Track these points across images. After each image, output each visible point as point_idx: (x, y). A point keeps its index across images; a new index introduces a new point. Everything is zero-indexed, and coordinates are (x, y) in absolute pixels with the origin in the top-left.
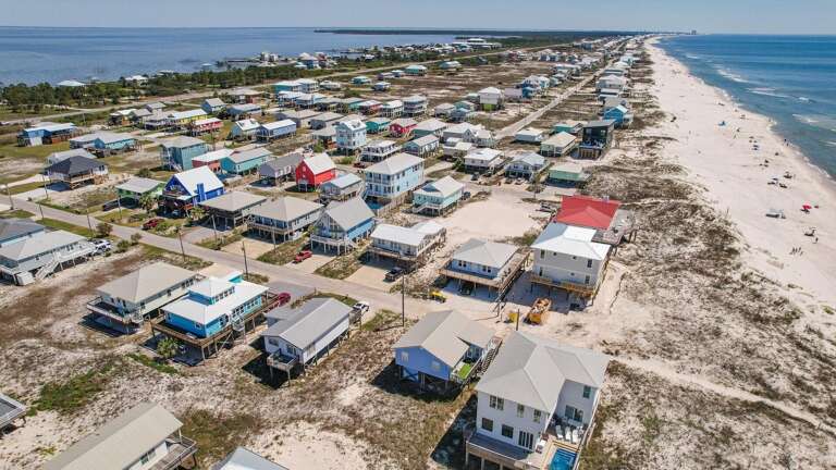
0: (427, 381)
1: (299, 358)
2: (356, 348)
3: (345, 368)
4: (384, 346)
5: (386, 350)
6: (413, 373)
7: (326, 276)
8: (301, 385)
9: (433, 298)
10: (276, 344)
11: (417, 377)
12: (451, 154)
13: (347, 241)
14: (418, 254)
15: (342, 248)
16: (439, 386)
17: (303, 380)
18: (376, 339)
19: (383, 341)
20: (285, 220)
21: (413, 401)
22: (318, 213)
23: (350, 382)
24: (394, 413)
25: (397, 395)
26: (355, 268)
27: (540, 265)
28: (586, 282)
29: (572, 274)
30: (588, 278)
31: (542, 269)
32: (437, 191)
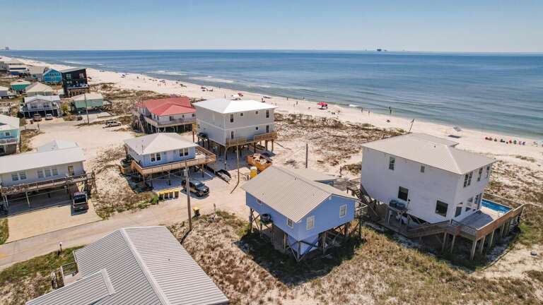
11: (318, 243)
27: (231, 130)
28: (268, 131)
29: (257, 128)
30: (268, 127)
31: (232, 133)
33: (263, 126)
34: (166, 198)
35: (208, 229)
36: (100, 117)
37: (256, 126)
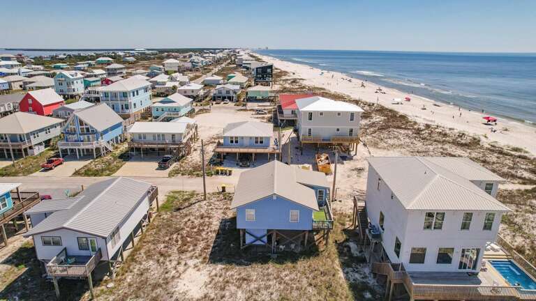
1: (99, 252)
2: (164, 231)
3: (162, 255)
6: (259, 235)
7: (88, 175)
8: (111, 291)
9: (217, 173)
10: (57, 243)
11: (265, 239)
12: (163, 91)
13: (103, 142)
14: (184, 141)
15: (98, 149)
17: (111, 285)
18: (182, 217)
19: (191, 218)
20: (21, 133)
22: (58, 128)
23: (181, 268)
24: (267, 287)
25: (254, 265)
26: (119, 165)
27: (310, 127)
28: (351, 134)
29: (338, 130)
30: (351, 131)
31: (310, 130)
32: (174, 102)
33: (345, 128)
34: (222, 174)
35: (218, 203)
36: (260, 106)
37: (338, 127)
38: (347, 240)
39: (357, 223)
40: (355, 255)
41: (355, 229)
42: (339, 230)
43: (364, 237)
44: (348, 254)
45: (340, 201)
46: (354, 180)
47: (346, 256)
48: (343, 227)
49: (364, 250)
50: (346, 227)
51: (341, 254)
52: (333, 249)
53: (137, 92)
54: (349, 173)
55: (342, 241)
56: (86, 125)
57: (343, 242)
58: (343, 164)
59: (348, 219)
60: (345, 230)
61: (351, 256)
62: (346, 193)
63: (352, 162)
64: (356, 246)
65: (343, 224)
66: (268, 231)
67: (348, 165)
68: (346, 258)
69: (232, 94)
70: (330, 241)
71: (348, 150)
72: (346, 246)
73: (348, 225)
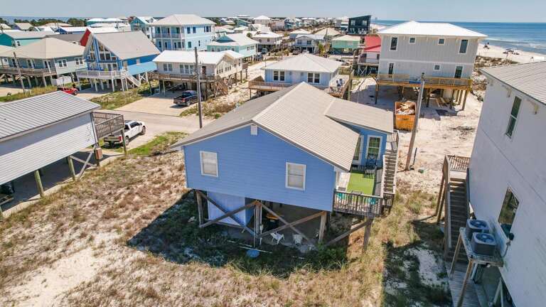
0: (270, 225)
4: (169, 174)
5: (171, 179)
6: (231, 207)
11: (243, 216)
13: (126, 73)
15: (118, 81)
16: (303, 228)
18: (153, 166)
19: (165, 168)
20: (44, 57)
21: (242, 276)
25: (195, 266)
26: (134, 99)
27: (392, 61)
28: (458, 76)
29: (437, 67)
30: (459, 70)
32: (233, 41)
33: (449, 65)
37: (438, 63)
38: (415, 244)
39: (443, 213)
40: (426, 283)
41: (438, 223)
42: (404, 223)
43: (454, 244)
44: (408, 276)
45: (421, 172)
46: (454, 142)
47: (402, 279)
48: (413, 217)
49: (449, 271)
50: (421, 217)
51: (392, 272)
52: (376, 260)
53: (194, 29)
54: (446, 132)
55: (403, 245)
56: (106, 50)
57: (406, 247)
58: (440, 120)
59: (429, 203)
60: (416, 224)
61: (415, 283)
62: (436, 159)
63: (454, 119)
64: (433, 261)
65: (416, 212)
66: (248, 201)
67: (445, 121)
68: (403, 285)
69: (313, 44)
70: (376, 241)
71: (450, 103)
72: (408, 258)
73: (427, 214)
